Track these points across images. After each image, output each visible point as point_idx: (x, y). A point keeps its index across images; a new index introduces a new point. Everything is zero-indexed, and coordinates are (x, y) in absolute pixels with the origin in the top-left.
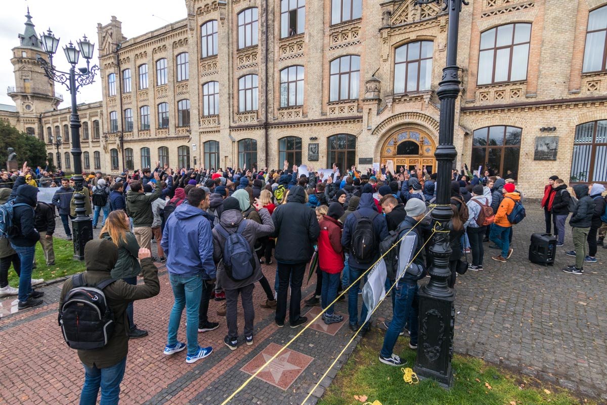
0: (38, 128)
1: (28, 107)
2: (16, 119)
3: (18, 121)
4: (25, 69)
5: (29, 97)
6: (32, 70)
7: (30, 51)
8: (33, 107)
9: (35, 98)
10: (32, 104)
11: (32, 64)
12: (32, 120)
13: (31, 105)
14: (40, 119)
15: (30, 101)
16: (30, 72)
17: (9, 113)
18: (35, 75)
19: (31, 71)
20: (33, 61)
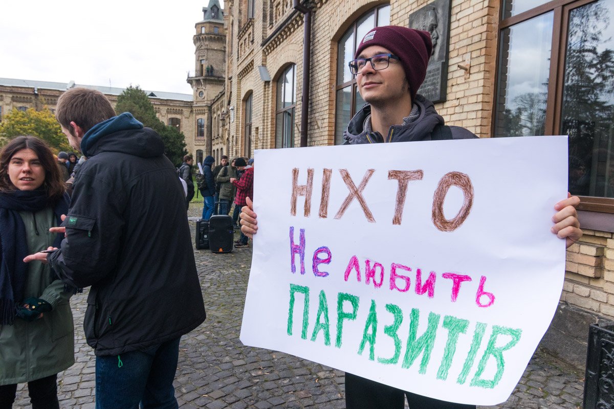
0: (208, 120)
1: (201, 93)
2: (190, 110)
3: (192, 111)
4: (203, 48)
5: (202, 81)
6: (209, 47)
7: (208, 25)
8: (205, 94)
9: (207, 82)
10: (205, 90)
11: (209, 40)
12: (203, 109)
13: (203, 91)
14: (210, 108)
15: (203, 87)
16: (206, 51)
17: (184, 103)
18: (210, 53)
19: (207, 49)
20: (209, 36)
